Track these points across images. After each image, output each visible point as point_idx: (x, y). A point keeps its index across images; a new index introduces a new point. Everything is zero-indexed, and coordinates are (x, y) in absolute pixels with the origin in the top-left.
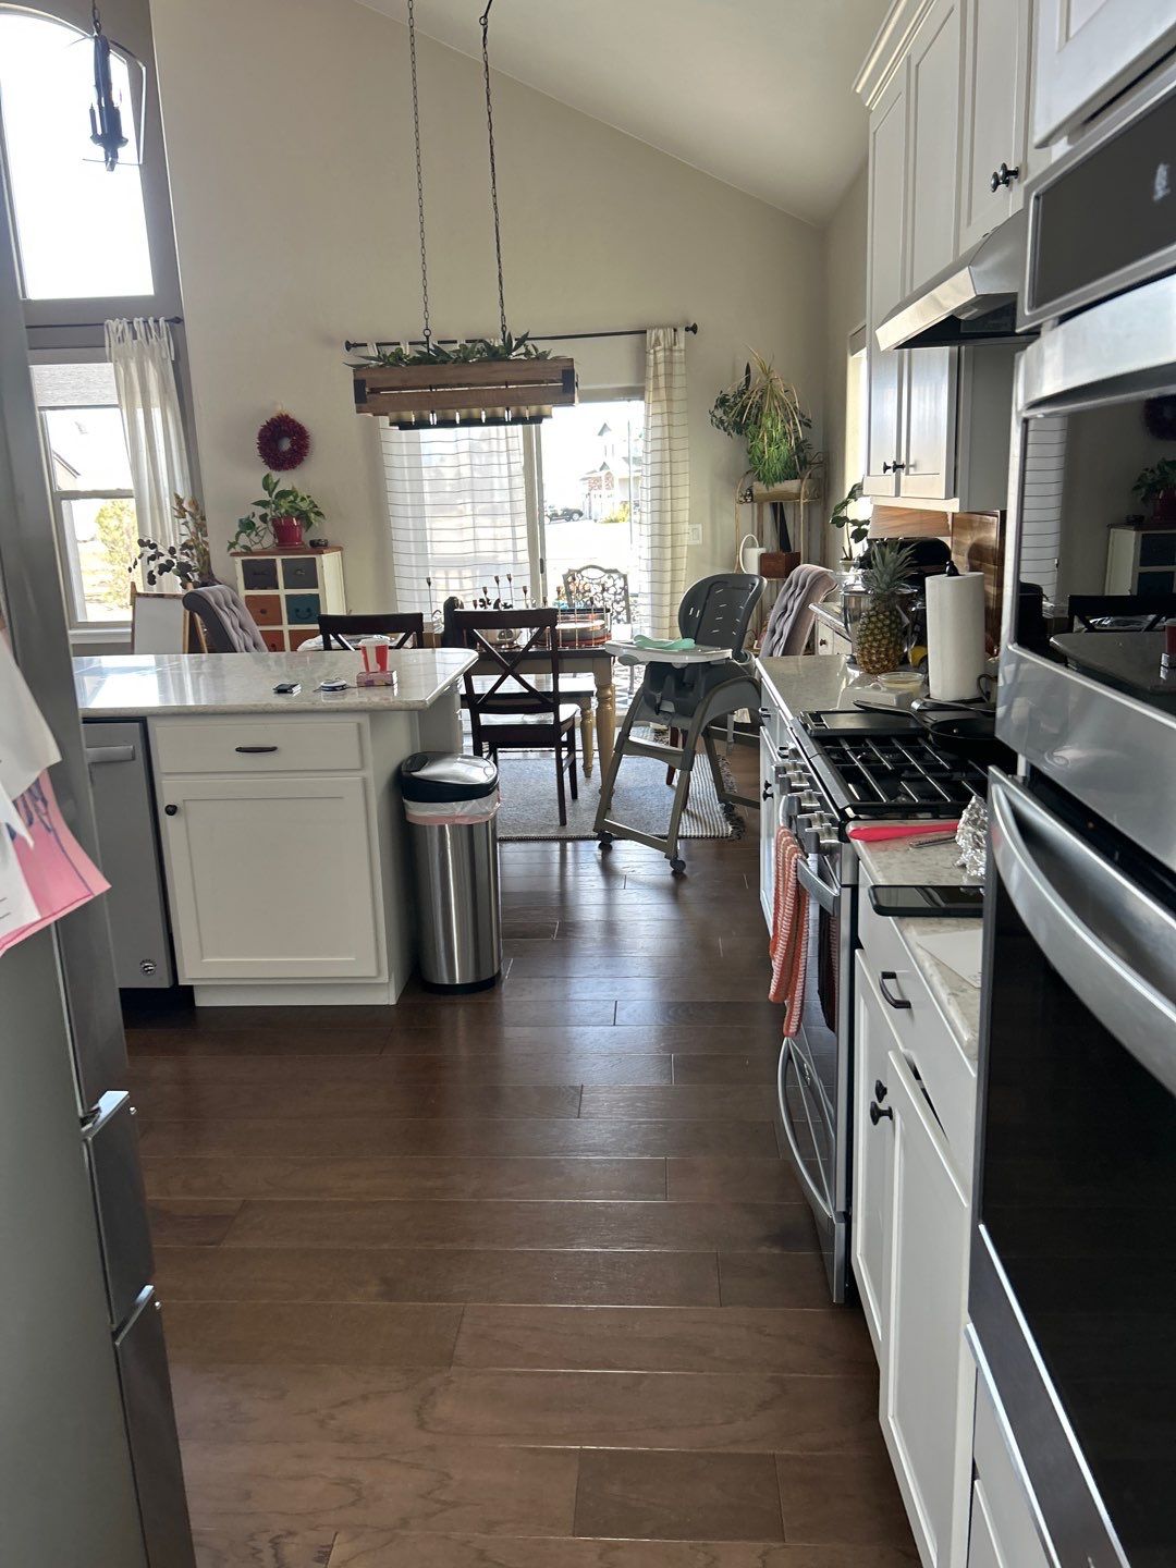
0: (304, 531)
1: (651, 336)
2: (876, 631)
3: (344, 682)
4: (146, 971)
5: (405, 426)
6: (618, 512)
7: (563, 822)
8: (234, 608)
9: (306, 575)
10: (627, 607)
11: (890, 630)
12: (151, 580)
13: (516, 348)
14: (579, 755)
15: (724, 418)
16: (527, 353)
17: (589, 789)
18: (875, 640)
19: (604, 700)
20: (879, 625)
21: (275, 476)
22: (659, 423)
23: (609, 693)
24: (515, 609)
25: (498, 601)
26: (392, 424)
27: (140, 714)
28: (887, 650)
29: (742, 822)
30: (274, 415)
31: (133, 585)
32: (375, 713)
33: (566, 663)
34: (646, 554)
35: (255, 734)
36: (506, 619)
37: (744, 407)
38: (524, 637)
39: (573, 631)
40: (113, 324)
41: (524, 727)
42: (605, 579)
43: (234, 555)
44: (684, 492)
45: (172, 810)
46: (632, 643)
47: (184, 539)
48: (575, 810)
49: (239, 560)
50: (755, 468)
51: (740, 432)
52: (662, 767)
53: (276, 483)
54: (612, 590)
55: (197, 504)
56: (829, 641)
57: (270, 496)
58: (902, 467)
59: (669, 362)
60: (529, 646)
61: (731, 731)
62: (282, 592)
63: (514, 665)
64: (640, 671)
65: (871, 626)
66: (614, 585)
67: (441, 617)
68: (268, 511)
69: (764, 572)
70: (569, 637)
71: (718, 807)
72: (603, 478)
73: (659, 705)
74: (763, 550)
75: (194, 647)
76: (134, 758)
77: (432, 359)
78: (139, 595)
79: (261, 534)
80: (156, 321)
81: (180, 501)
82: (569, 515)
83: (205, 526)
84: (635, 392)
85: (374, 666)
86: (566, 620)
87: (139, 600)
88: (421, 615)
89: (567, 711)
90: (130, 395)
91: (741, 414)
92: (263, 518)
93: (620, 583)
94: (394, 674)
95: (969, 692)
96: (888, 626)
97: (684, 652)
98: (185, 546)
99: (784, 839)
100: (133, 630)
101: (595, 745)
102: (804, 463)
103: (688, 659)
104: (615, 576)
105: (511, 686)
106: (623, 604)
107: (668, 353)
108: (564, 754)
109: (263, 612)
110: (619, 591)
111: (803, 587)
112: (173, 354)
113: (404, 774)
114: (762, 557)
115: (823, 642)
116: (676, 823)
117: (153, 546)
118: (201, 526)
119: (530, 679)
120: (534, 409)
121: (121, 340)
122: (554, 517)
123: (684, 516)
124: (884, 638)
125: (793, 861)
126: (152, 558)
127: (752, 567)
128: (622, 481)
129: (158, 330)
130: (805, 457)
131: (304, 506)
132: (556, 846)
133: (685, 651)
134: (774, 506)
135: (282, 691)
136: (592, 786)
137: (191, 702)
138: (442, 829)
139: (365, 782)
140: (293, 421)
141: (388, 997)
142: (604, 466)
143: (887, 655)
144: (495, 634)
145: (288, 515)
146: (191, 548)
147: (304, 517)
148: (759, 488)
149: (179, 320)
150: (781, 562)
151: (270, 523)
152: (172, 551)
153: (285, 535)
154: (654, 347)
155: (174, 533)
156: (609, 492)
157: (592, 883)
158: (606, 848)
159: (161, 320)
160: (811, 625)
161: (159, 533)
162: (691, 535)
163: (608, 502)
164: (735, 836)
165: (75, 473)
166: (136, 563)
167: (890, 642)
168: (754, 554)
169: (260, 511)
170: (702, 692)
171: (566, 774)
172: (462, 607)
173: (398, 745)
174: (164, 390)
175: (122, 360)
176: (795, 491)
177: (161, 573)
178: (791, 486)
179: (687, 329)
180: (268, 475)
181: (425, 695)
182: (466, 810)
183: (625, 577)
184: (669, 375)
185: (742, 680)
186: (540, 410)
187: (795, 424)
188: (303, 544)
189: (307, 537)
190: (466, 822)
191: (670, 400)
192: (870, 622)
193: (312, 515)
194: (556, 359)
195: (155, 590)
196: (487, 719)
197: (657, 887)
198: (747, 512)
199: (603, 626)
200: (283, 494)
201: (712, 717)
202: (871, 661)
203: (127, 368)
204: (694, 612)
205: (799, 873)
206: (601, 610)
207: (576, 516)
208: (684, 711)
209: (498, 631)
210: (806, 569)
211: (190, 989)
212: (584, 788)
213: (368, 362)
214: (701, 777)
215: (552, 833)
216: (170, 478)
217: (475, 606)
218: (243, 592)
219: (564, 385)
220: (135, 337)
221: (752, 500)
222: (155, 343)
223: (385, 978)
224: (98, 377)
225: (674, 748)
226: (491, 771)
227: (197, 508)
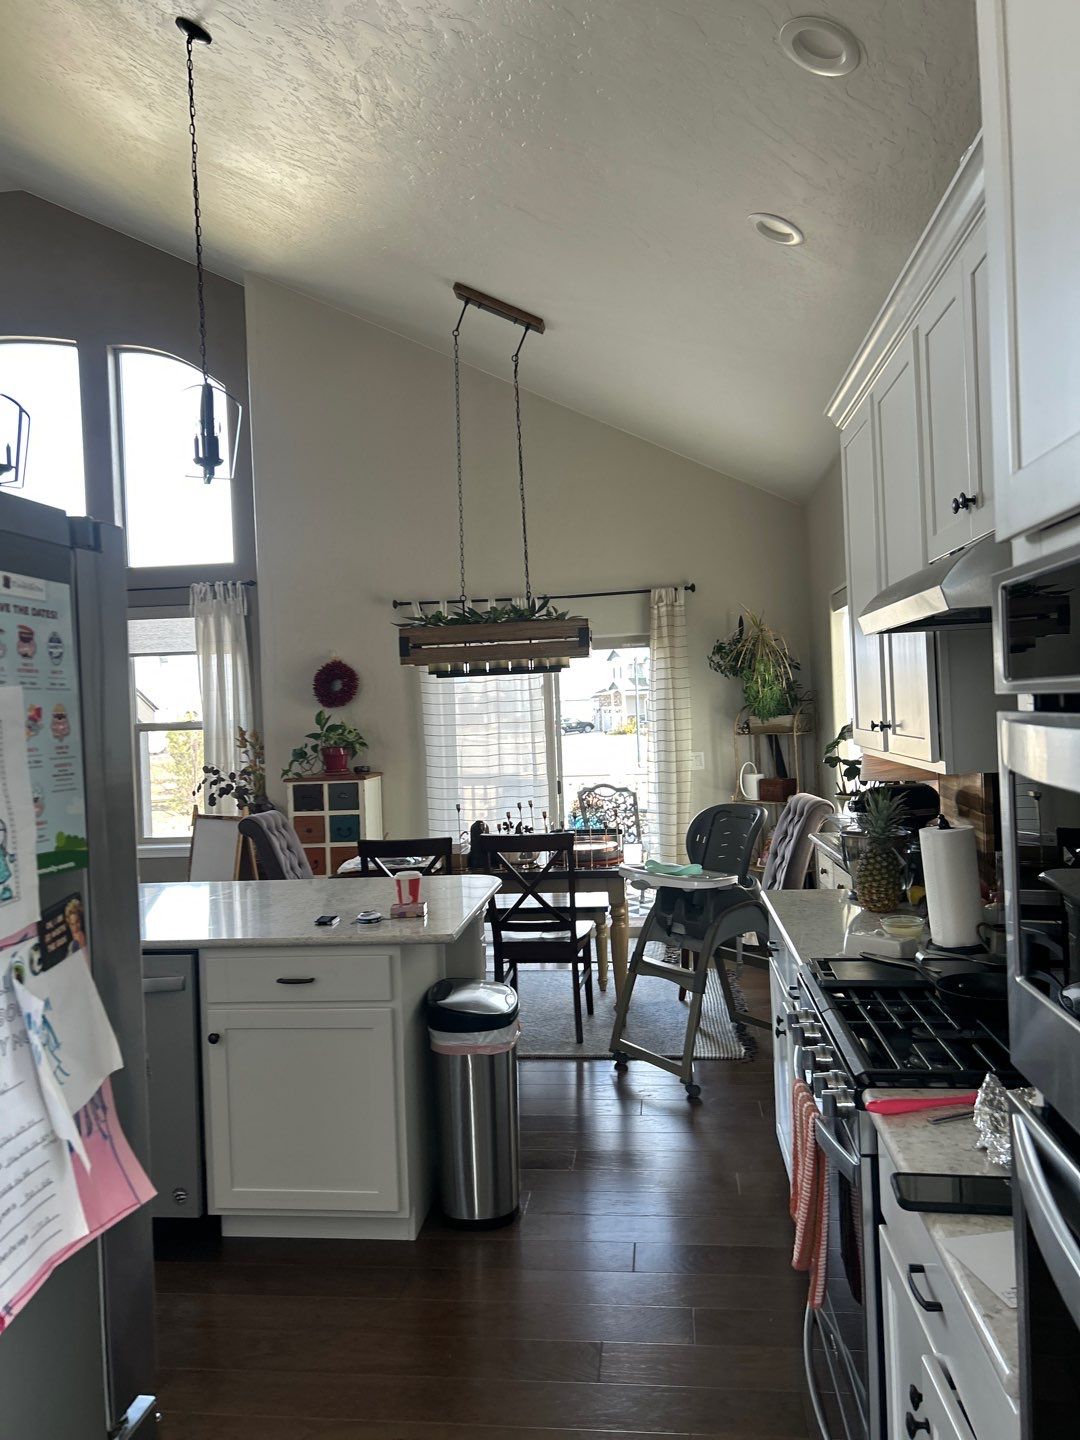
0: (349, 758)
1: (655, 594)
2: (875, 872)
3: (379, 915)
4: (177, 1199)
5: (442, 674)
6: (626, 724)
7: (580, 1040)
8: (283, 831)
9: (352, 798)
10: (637, 824)
11: (888, 871)
12: (212, 801)
13: (539, 611)
14: (595, 967)
15: (721, 662)
16: (549, 614)
17: (605, 1003)
18: (875, 880)
19: (617, 918)
20: (878, 866)
21: (327, 712)
22: (663, 666)
23: (623, 911)
24: (535, 833)
25: (520, 824)
26: (431, 673)
27: (194, 946)
28: (886, 890)
29: (754, 1043)
30: (329, 661)
31: (196, 808)
32: (406, 947)
33: (582, 882)
34: (653, 777)
35: (295, 966)
36: (529, 843)
37: (739, 654)
38: (543, 859)
39: (588, 852)
40: (197, 587)
41: (542, 943)
42: (617, 796)
43: (286, 781)
44: (687, 724)
45: (215, 1039)
46: (643, 868)
47: (244, 766)
48: (591, 1026)
49: (290, 785)
50: (750, 704)
51: (735, 674)
52: (676, 988)
53: (328, 719)
54: (623, 807)
55: (257, 735)
56: (830, 870)
57: (322, 729)
58: (889, 726)
59: (671, 615)
60: (549, 866)
61: (740, 952)
62: (327, 813)
63: (534, 885)
64: (651, 895)
65: (870, 867)
66: (624, 803)
67: (468, 837)
68: (319, 742)
69: (763, 796)
70: (585, 857)
71: (730, 1026)
72: (612, 696)
73: (670, 927)
74: (761, 776)
75: (245, 874)
76: (184, 989)
77: (468, 621)
78: (200, 816)
79: (312, 762)
80: (234, 584)
81: (242, 733)
82: (582, 727)
83: (263, 754)
84: (642, 640)
85: (407, 898)
86: (582, 840)
87: (199, 821)
88: (450, 839)
89: (583, 927)
90: (206, 644)
91: (736, 659)
92: (315, 748)
93: (630, 800)
94: (425, 906)
95: (969, 940)
96: (886, 867)
97: (692, 877)
98: (244, 772)
99: (801, 1095)
100: (192, 845)
101: (610, 957)
102: (795, 700)
103: (696, 885)
104: (626, 794)
105: (531, 902)
106: (633, 818)
107: (670, 608)
108: (581, 967)
109: (309, 831)
110: (629, 807)
111: (801, 814)
112: (245, 610)
113: (430, 1002)
114: (761, 783)
115: (824, 871)
116: (690, 1044)
117: (216, 772)
118: (259, 753)
119: (548, 897)
120: (553, 660)
121: (203, 599)
122: (570, 729)
123: (688, 745)
124: (883, 879)
125: (811, 1120)
126: (214, 783)
127: (752, 794)
128: (628, 697)
129: (235, 591)
130: (796, 696)
131: (351, 738)
132: (573, 1066)
133: (694, 877)
134: (770, 737)
135: (323, 922)
136: (607, 1001)
137: (239, 935)
138: (464, 1059)
139: (393, 1012)
140: (345, 666)
141: (408, 1233)
142: (613, 686)
143: (887, 895)
144: (517, 856)
145: (336, 747)
146: (249, 774)
147: (350, 747)
148: (755, 722)
149: (253, 583)
150: (779, 788)
151: (320, 753)
152: (232, 776)
153: (333, 763)
154: (658, 602)
155: (234, 760)
156: (618, 708)
157: (609, 1108)
158: (622, 1069)
159: (238, 584)
160: (811, 850)
161: (222, 760)
162: (694, 761)
163: (618, 717)
164: (749, 1059)
165: (155, 708)
166: (199, 788)
167: (889, 883)
168: (754, 779)
169: (313, 742)
170: (711, 915)
171: (583, 992)
172: (487, 832)
173: (426, 972)
174: (236, 639)
175: (202, 615)
176: (788, 725)
177: (221, 796)
178: (785, 720)
179: (686, 588)
180: (321, 712)
181: (452, 927)
182: (488, 1040)
183: (634, 795)
184: (671, 626)
185: (748, 905)
186: (559, 661)
187: (785, 667)
188: (348, 770)
189: (352, 764)
190: (488, 1052)
191: (672, 647)
192: (869, 863)
193: (358, 746)
194: (573, 619)
195: (214, 811)
196: (507, 935)
197: (673, 1112)
198: (745, 741)
199: (616, 848)
200: (333, 728)
201: (723, 940)
202: (872, 900)
203: (206, 623)
204: (701, 839)
205: (817, 1134)
206: (612, 831)
207: (588, 728)
208: (695, 934)
209: (519, 854)
210: (804, 797)
211: (218, 1218)
212: (600, 1003)
213: (412, 622)
214: (713, 997)
215: (569, 1051)
216: (235, 711)
217: (499, 830)
218: (292, 814)
219: (581, 641)
220: (215, 597)
221: (749, 732)
222: (231, 603)
223: (406, 1214)
224: (182, 629)
225: (685, 970)
226: (512, 1000)
227: (257, 739)
